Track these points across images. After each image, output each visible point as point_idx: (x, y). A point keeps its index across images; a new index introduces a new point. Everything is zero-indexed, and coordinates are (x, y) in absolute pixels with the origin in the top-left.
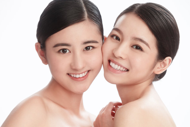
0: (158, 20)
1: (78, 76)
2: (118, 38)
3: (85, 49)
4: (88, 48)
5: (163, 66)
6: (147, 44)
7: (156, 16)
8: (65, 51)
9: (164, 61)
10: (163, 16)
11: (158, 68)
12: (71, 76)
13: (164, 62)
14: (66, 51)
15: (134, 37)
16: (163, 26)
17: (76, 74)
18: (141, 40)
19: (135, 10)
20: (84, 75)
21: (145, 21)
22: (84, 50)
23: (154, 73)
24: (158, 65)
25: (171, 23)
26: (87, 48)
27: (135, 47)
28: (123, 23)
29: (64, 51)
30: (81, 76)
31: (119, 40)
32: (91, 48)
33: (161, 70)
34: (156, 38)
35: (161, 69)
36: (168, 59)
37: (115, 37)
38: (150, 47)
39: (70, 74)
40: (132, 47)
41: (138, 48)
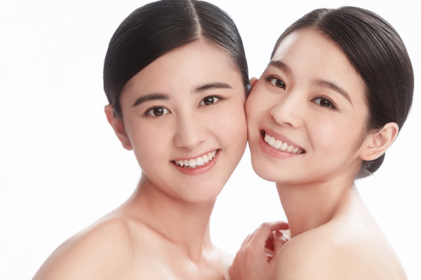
0: (369, 42)
1: (192, 163)
2: (280, 84)
3: (203, 103)
4: (210, 100)
5: (379, 143)
6: (345, 95)
7: (363, 35)
8: (160, 110)
9: (381, 131)
10: (379, 35)
11: (368, 147)
12: (179, 165)
13: (380, 134)
14: (162, 112)
15: (317, 80)
16: (380, 56)
17: (189, 160)
18: (333, 86)
19: (317, 23)
20: (206, 159)
21: (339, 44)
22: (200, 106)
23: (359, 157)
24: (370, 140)
25: (395, 49)
26: (208, 101)
27: (318, 101)
28: (292, 50)
29: (158, 111)
30: (200, 162)
31: (284, 86)
32: (216, 100)
33: (375, 153)
34: (365, 82)
35: (375, 149)
36: (390, 126)
37: (274, 82)
38: (352, 101)
39: (176, 162)
40: (313, 100)
41: (326, 103)
